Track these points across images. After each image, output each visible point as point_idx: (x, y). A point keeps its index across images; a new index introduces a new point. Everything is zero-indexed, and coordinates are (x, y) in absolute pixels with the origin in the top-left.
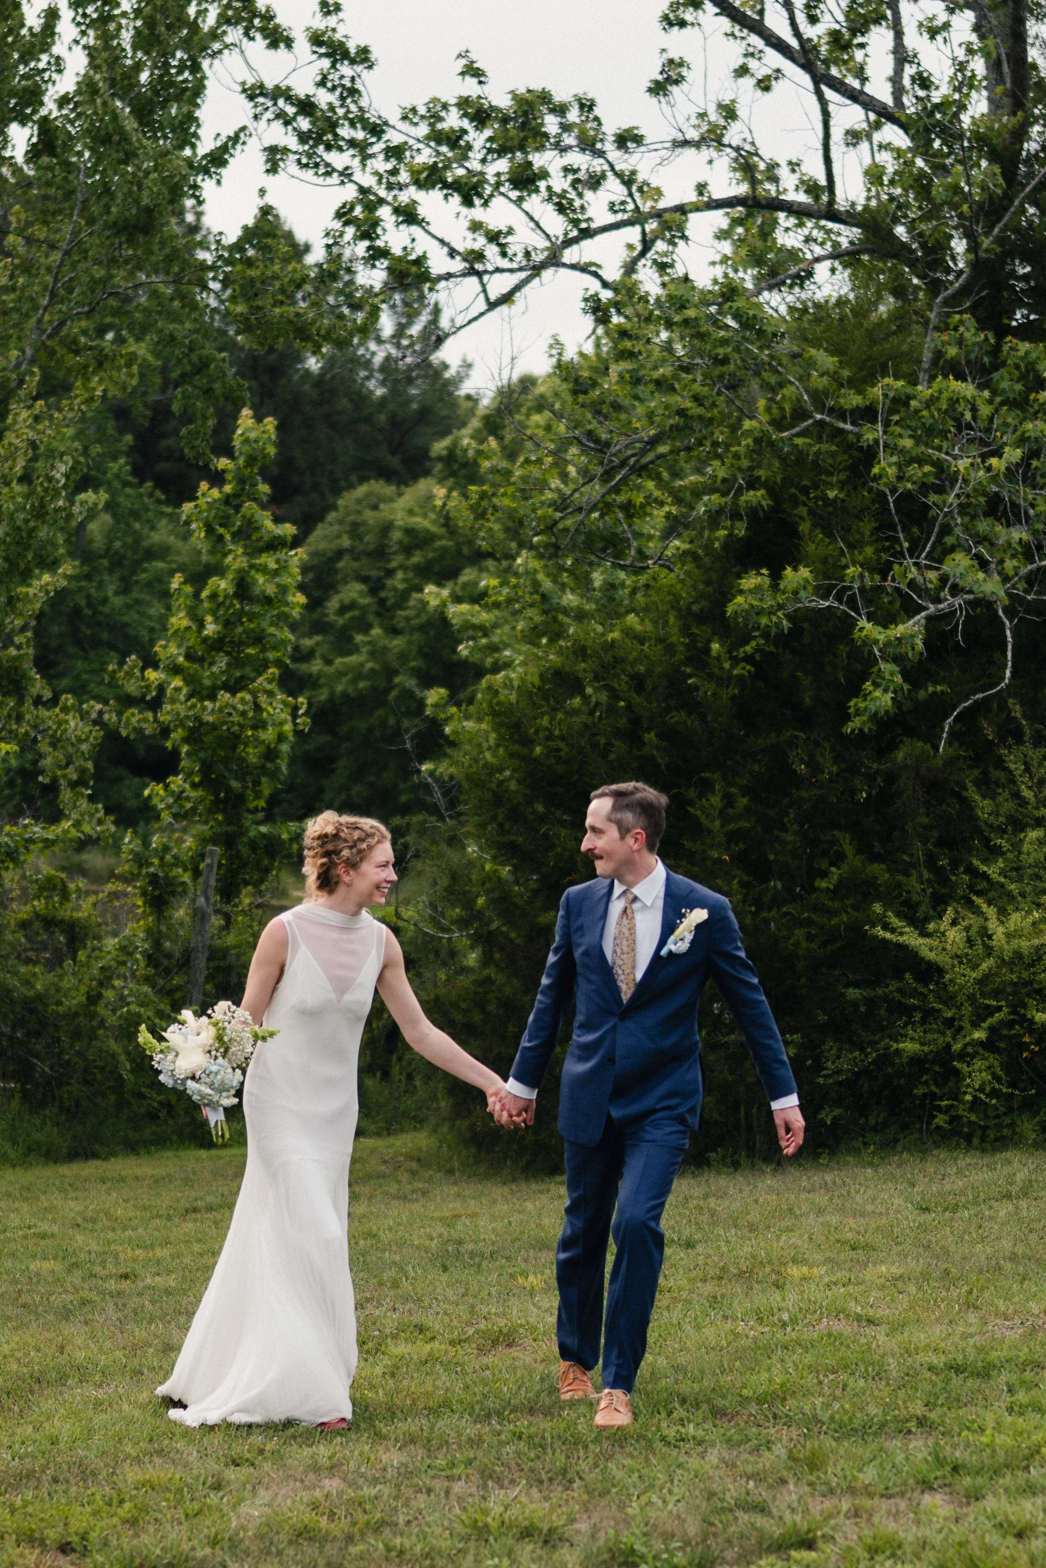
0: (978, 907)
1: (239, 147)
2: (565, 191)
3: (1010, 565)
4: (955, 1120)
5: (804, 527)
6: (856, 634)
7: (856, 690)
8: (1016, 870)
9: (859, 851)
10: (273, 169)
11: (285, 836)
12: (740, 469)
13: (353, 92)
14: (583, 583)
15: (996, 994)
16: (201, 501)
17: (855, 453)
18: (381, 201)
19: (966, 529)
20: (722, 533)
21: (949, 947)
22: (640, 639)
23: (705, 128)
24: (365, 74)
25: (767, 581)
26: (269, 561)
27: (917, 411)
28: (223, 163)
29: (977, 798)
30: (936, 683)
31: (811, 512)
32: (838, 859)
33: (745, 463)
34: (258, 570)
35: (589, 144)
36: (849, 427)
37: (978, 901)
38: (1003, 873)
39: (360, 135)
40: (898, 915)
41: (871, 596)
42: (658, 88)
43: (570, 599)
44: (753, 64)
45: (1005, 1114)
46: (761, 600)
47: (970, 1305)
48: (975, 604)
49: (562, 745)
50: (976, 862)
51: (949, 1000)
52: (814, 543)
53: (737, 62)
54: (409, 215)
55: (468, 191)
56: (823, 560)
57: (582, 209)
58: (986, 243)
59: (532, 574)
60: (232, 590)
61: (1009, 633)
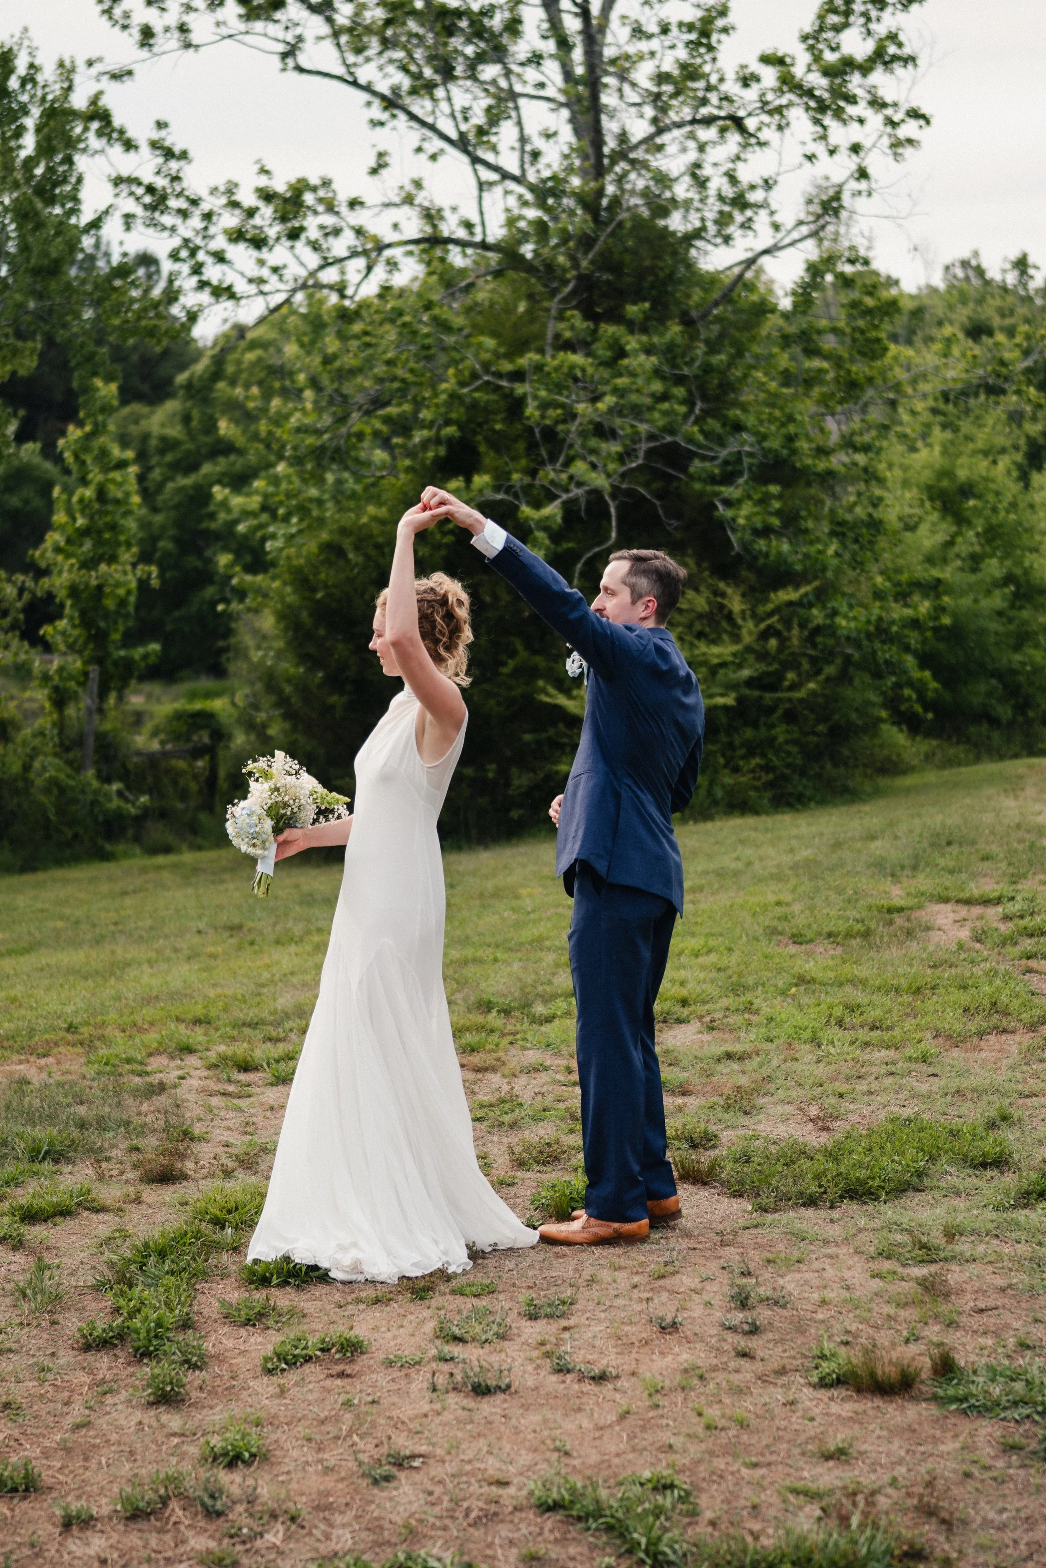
1: (109, 218)
2: (318, 239)
3: (611, 467)
5: (482, 448)
6: (520, 515)
9: (526, 649)
11: (137, 657)
12: (440, 414)
13: (176, 179)
16: (70, 438)
17: (512, 401)
18: (199, 248)
19: (583, 446)
20: (430, 454)
22: (382, 523)
23: (403, 194)
24: (185, 167)
25: (463, 484)
26: (116, 475)
27: (549, 374)
28: (100, 228)
30: (569, 542)
31: (486, 439)
32: (513, 654)
33: (443, 410)
34: (110, 483)
35: (331, 208)
39: (183, 205)
41: (527, 489)
42: (374, 171)
43: (313, 492)
44: (426, 145)
48: (590, 492)
52: (489, 458)
53: (416, 144)
54: (220, 257)
55: (259, 243)
56: (496, 469)
57: (328, 249)
58: (584, 264)
59: (288, 478)
60: (94, 496)
61: (613, 511)
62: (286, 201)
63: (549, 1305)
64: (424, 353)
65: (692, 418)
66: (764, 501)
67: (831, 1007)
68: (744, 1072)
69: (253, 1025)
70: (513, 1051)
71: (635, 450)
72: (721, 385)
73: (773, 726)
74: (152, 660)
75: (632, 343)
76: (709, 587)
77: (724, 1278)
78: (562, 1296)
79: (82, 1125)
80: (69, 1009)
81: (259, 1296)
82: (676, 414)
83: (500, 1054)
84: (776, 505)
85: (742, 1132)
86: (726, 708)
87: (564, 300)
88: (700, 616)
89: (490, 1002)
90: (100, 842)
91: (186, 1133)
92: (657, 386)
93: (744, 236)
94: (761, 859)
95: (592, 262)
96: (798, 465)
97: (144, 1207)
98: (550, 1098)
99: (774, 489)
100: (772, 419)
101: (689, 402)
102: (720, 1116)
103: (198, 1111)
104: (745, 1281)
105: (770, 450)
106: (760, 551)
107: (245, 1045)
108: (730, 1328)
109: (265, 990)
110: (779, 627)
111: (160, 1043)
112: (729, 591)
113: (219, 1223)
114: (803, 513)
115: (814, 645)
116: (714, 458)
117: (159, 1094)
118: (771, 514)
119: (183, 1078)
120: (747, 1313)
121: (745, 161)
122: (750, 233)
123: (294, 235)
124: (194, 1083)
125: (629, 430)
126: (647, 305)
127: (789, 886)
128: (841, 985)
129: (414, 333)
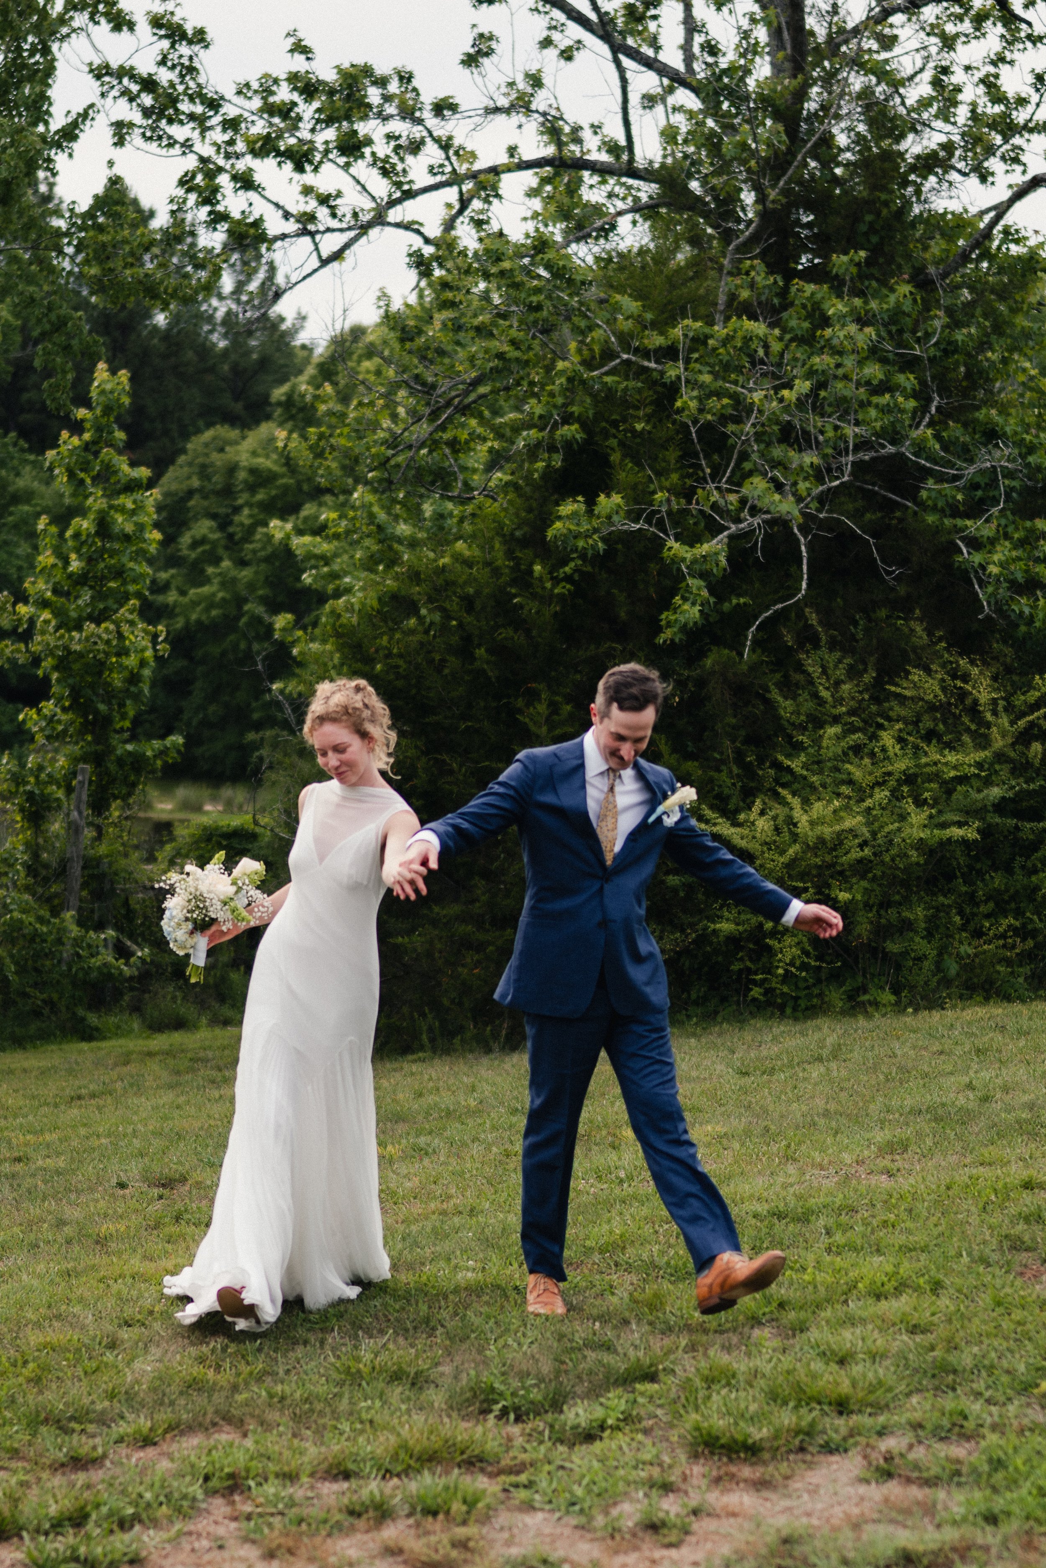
0: (784, 798)
1: (88, 123)
2: (388, 156)
3: (803, 486)
4: (768, 992)
5: (615, 457)
6: (665, 553)
7: (666, 604)
8: (817, 763)
9: (674, 750)
10: (120, 142)
11: (149, 753)
12: (555, 406)
13: (191, 70)
14: (414, 514)
15: (802, 876)
16: (63, 449)
17: (660, 389)
18: (220, 170)
19: (762, 455)
20: (540, 465)
21: (758, 835)
22: (468, 563)
23: (514, 95)
24: (202, 53)
25: (583, 507)
26: (127, 501)
27: (715, 349)
28: (75, 138)
29: (780, 699)
30: (739, 595)
31: (622, 444)
33: (560, 401)
34: (116, 511)
35: (408, 113)
36: (653, 365)
37: (783, 792)
38: (805, 766)
39: (199, 109)
40: (712, 807)
41: (678, 518)
42: (471, 61)
43: (403, 529)
44: (556, 36)
45: (814, 985)
46: (578, 525)
47: (789, 1158)
48: (772, 523)
49: (401, 662)
50: (781, 758)
52: (627, 472)
53: (541, 34)
54: (245, 182)
55: (299, 158)
56: (633, 487)
57: (404, 172)
58: (773, 194)
59: (369, 508)
60: (93, 529)
61: (804, 549)
64: (530, 315)
65: (925, 419)
66: (1028, 541)
71: (838, 463)
72: (968, 375)
73: (1035, 871)
74: (173, 757)
75: (838, 307)
76: (943, 666)
82: (902, 411)
86: (964, 842)
87: (743, 247)
88: (932, 708)
90: (81, 1012)
92: (874, 371)
93: (1006, 170)
94: (1006, 1089)
95: (784, 192)
101: (922, 396)
105: (1039, 468)
106: (1021, 614)
112: (975, 671)
116: (956, 478)
121: (1011, 63)
123: (351, 147)
125: (830, 434)
126: (863, 254)
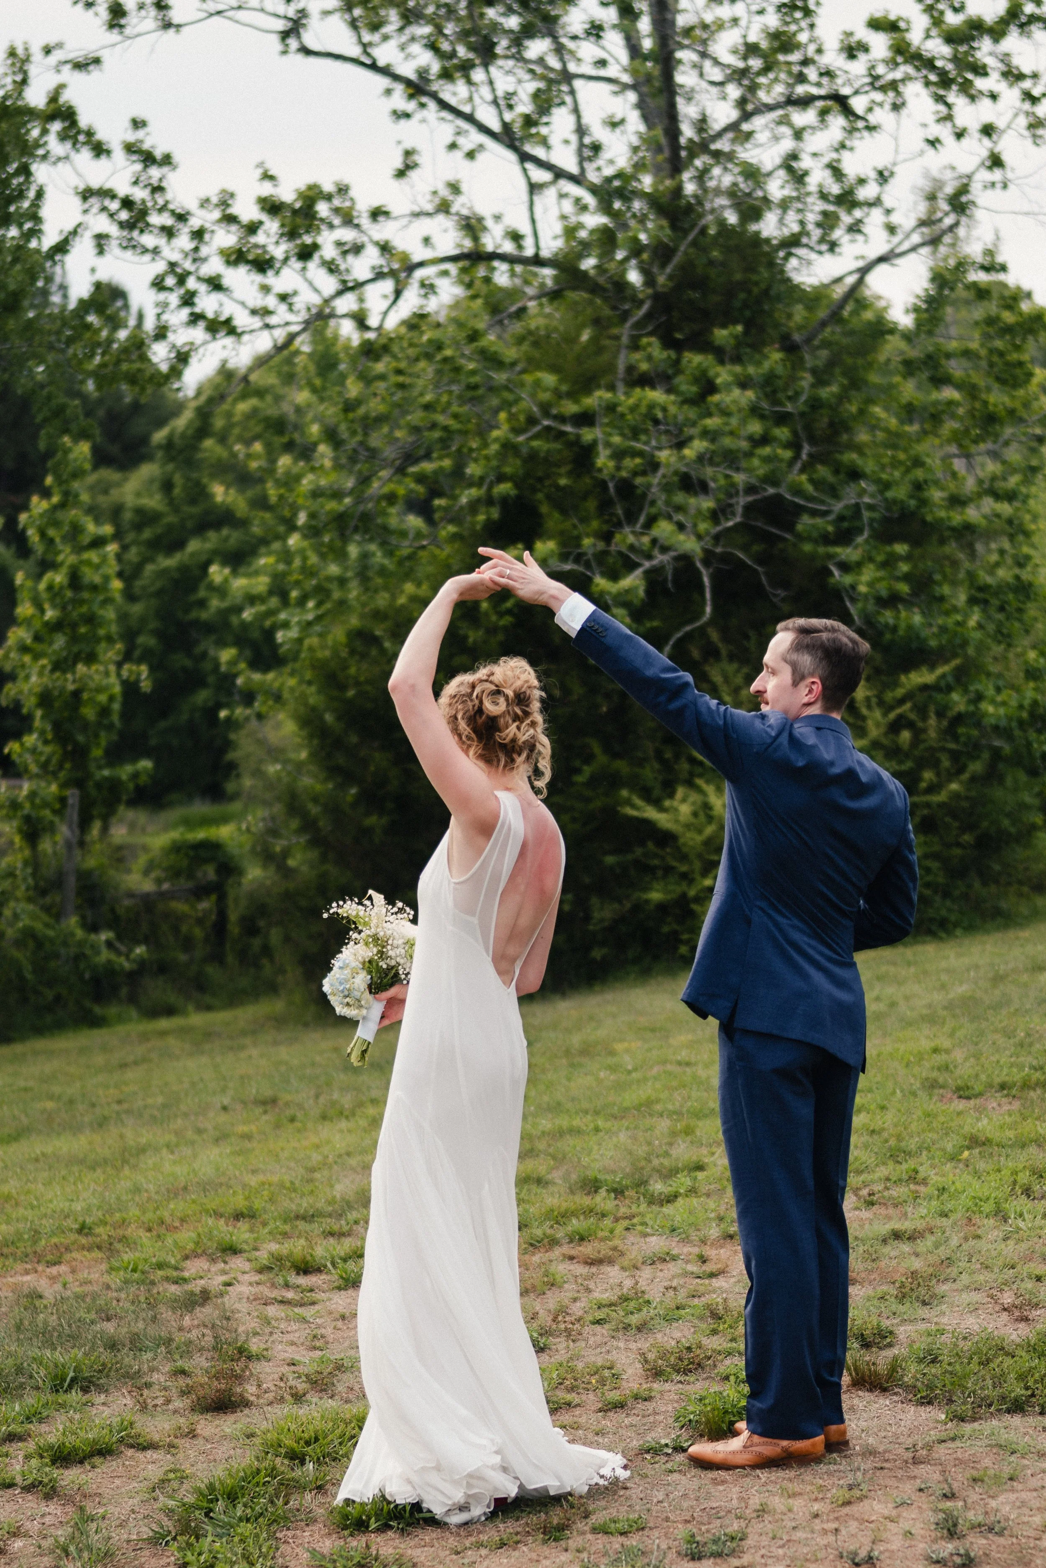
0: (700, 787)
1: (77, 239)
2: (334, 259)
3: (703, 526)
5: (544, 509)
6: (594, 589)
9: (605, 752)
10: (100, 252)
11: (124, 777)
12: (490, 468)
13: (158, 189)
14: (341, 555)
16: (34, 512)
17: (578, 450)
18: (189, 273)
19: (667, 502)
20: (481, 518)
21: (682, 819)
23: (437, 201)
24: (169, 174)
26: (93, 556)
27: (622, 415)
28: (66, 253)
30: (651, 620)
31: (548, 497)
32: (589, 758)
33: (494, 463)
34: (85, 565)
35: (348, 219)
37: (700, 782)
39: (168, 221)
40: (640, 797)
41: (601, 557)
42: (401, 174)
43: (334, 569)
44: (461, 141)
48: (678, 558)
51: (684, 858)
52: (553, 520)
53: (449, 140)
54: (215, 284)
55: (262, 265)
56: (562, 533)
57: (347, 271)
58: (661, 279)
59: (302, 552)
60: (66, 582)
61: (706, 580)
62: (295, 212)
63: (715, 1542)
64: (470, 394)
65: (798, 465)
66: (889, 563)
67: (1015, 1173)
68: (917, 1255)
69: (307, 1217)
70: (631, 1238)
71: (731, 505)
72: (832, 424)
74: (143, 780)
75: (723, 375)
77: (922, 1501)
78: (729, 1530)
79: (113, 1345)
80: (78, 1207)
81: (357, 1543)
82: (781, 460)
83: (616, 1242)
84: (904, 568)
85: (922, 1326)
87: (638, 325)
89: (596, 1180)
90: (88, 1004)
91: (241, 1351)
92: (755, 427)
93: (853, 241)
94: (907, 998)
95: (670, 278)
96: (929, 518)
97: (200, 1441)
98: (682, 1294)
99: (901, 548)
100: (895, 463)
101: (795, 445)
102: (894, 1307)
103: (252, 1324)
104: (949, 1504)
105: (895, 501)
106: (887, 625)
107: (302, 1242)
108: (938, 1562)
109: (317, 1175)
110: (913, 716)
111: (197, 1243)
113: (297, 1458)
114: (937, 577)
115: (956, 738)
116: (825, 514)
117: (202, 1305)
118: (898, 579)
119: (229, 1284)
120: (956, 1543)
121: (851, 149)
122: (860, 238)
123: (306, 254)
124: (243, 1289)
125: (722, 482)
126: (739, 328)
127: (947, 1028)
128: (1023, 1146)
129: (457, 370)
